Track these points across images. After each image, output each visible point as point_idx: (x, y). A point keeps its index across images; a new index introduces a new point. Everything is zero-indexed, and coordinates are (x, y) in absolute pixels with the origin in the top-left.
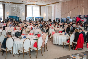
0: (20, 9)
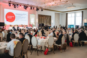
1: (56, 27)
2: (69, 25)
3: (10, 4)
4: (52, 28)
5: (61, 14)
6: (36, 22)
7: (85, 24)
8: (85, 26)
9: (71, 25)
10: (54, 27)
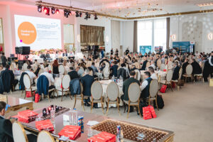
0: (204, 23)
1: (117, 51)
2: (141, 47)
3: (40, 7)
4: (108, 54)
5: (123, 22)
6: (76, 43)
7: (174, 43)
8: (174, 48)
9: (145, 47)
10: (112, 51)
